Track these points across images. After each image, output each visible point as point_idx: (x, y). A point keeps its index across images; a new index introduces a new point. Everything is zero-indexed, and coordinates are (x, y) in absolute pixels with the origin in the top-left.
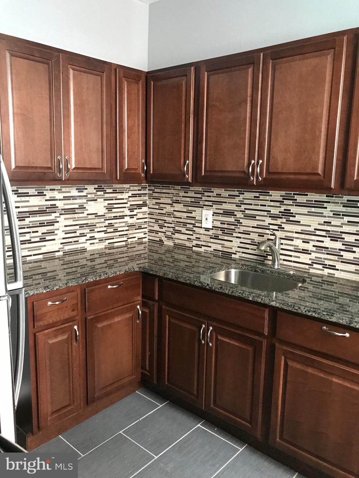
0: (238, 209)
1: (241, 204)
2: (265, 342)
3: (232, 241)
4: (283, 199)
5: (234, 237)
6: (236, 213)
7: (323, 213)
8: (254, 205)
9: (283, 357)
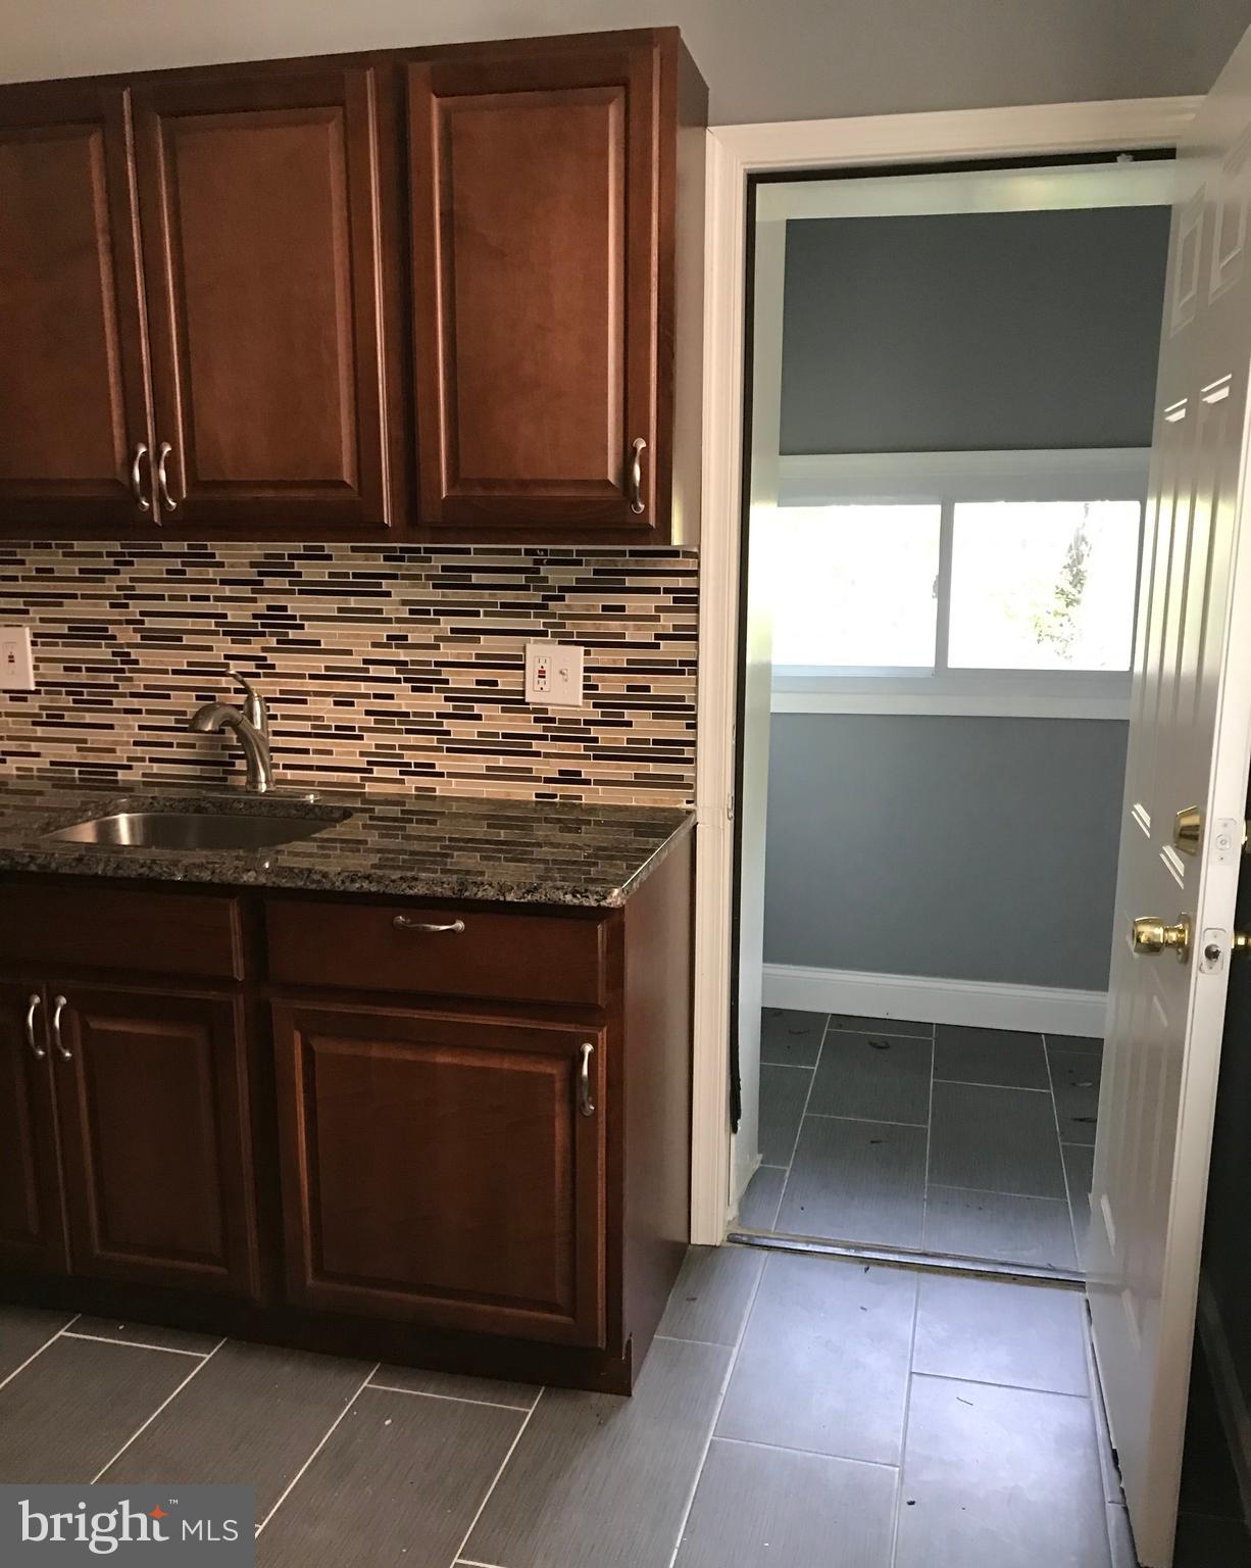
0: (120, 614)
1: (127, 597)
2: (239, 1003)
3: (111, 727)
4: (260, 574)
5: (117, 711)
6: (112, 629)
7: (380, 611)
8: (172, 598)
9: (297, 1036)
